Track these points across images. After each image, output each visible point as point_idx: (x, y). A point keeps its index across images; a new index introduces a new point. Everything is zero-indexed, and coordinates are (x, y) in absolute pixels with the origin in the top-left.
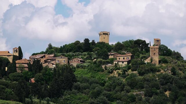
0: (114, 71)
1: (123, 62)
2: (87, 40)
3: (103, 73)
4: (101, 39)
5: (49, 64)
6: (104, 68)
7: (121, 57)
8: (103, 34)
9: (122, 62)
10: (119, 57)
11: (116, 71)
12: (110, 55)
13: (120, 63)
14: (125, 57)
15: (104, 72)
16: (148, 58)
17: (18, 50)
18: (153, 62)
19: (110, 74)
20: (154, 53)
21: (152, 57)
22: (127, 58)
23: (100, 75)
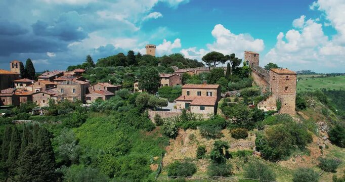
0: (181, 132)
1: (202, 108)
2: (131, 53)
3: (151, 134)
4: (148, 52)
5: (43, 95)
6: (153, 121)
7: (192, 90)
9: (199, 107)
10: (188, 90)
11: (185, 130)
12: (162, 78)
13: (195, 110)
14: (201, 90)
15: (155, 131)
16: (267, 100)
17: (19, 64)
18: (282, 111)
19: (171, 140)
20: (286, 88)
21: (282, 96)
22: (207, 92)
23: (142, 139)
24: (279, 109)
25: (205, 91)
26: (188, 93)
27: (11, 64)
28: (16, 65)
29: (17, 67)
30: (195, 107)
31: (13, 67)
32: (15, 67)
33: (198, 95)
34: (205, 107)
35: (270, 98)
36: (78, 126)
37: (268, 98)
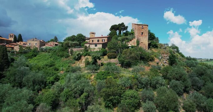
0: (83, 58)
1: (96, 45)
3: (67, 59)
7: (95, 39)
8: (92, 33)
9: (94, 45)
10: (93, 39)
11: (85, 57)
13: (92, 47)
14: (99, 39)
15: (69, 58)
16: (132, 40)
17: (13, 36)
18: (140, 46)
19: (76, 62)
20: (142, 33)
21: (139, 38)
22: (102, 40)
23: (62, 62)
24: (138, 45)
25: (101, 39)
26: (93, 41)
27: (9, 35)
28: (12, 36)
29: (12, 37)
30: (92, 45)
31: (10, 37)
32: (11, 37)
33: (98, 42)
34: (98, 45)
35: (134, 39)
36: (32, 58)
37: (133, 39)
